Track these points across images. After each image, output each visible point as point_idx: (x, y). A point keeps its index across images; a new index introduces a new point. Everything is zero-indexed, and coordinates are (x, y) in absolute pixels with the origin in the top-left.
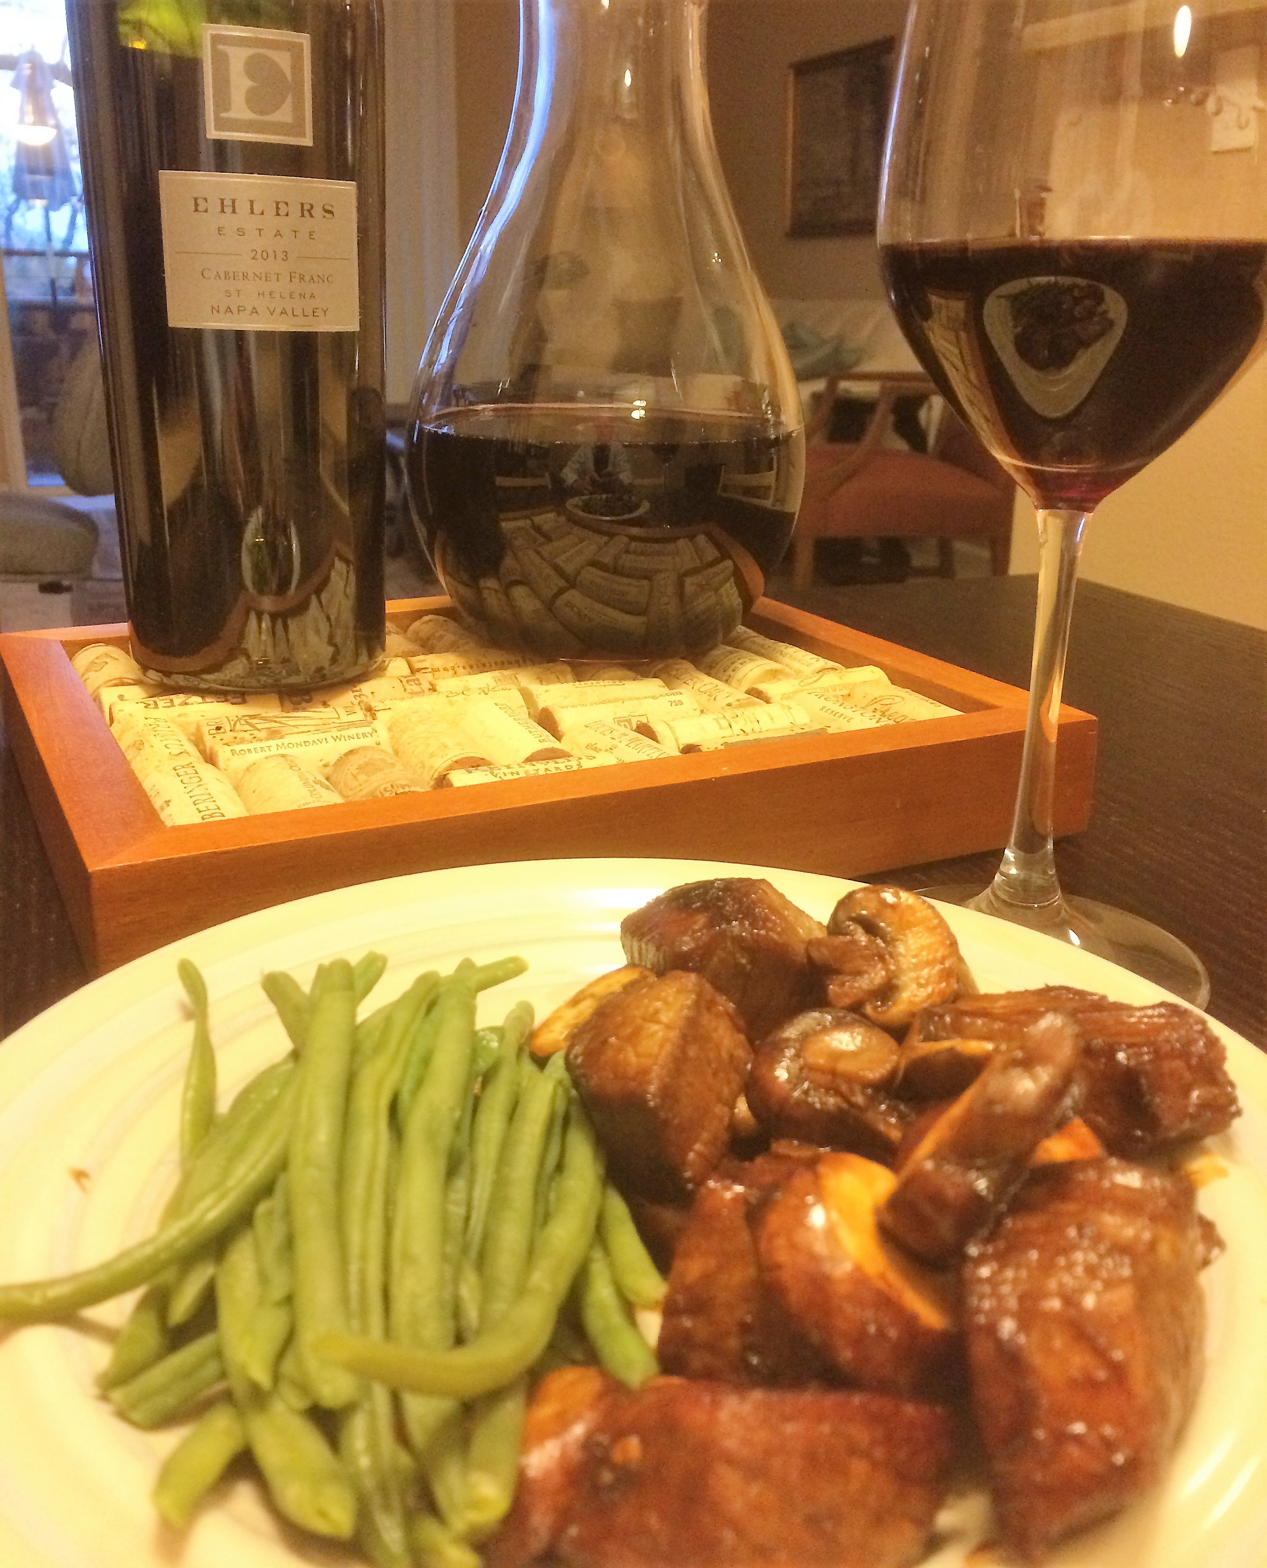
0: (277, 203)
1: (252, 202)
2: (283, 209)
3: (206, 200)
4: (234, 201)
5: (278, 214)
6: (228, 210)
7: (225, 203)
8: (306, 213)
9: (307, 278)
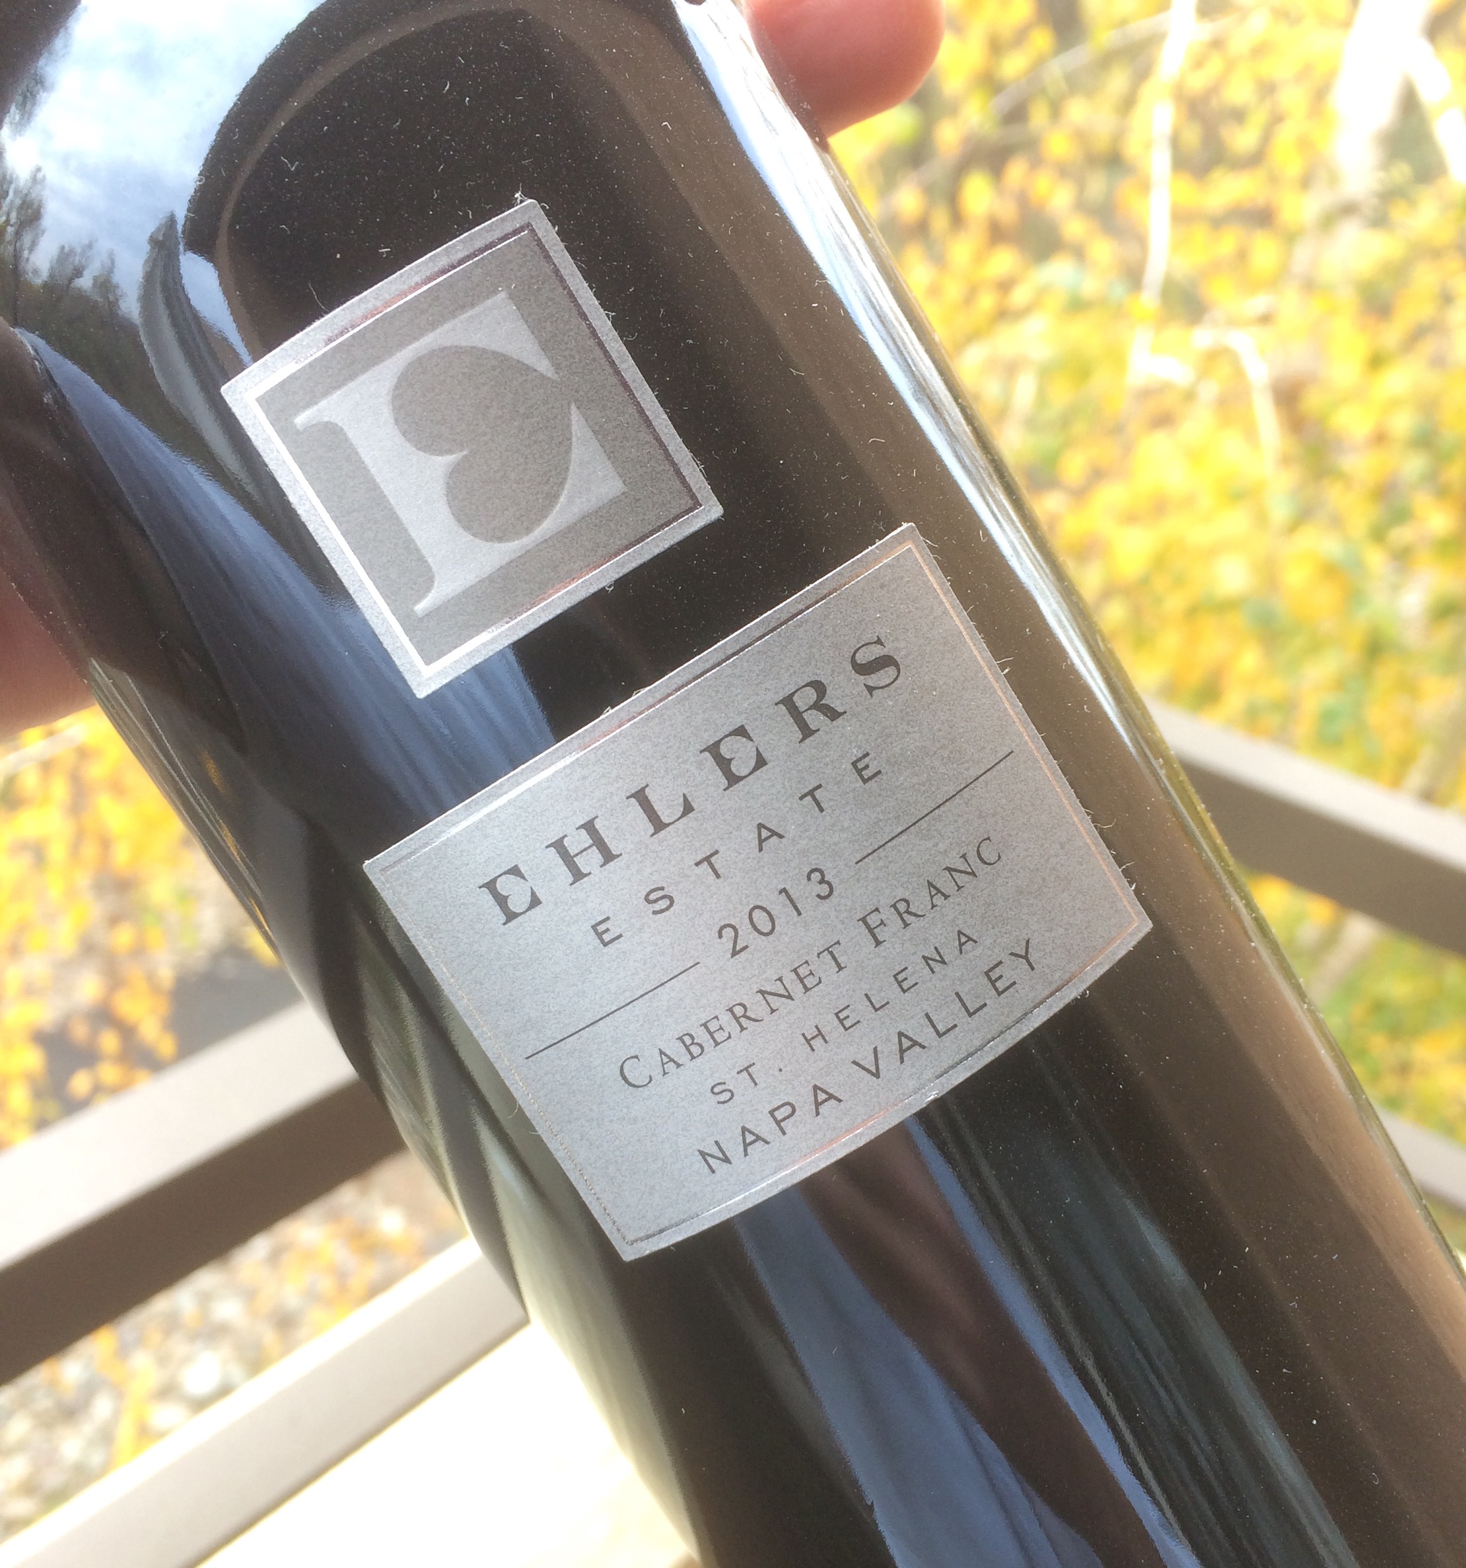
0: (713, 749)
1: (640, 796)
2: (740, 754)
3: (515, 871)
4: (589, 827)
5: (733, 779)
6: (590, 861)
7: (572, 847)
8: (814, 719)
9: (920, 902)
